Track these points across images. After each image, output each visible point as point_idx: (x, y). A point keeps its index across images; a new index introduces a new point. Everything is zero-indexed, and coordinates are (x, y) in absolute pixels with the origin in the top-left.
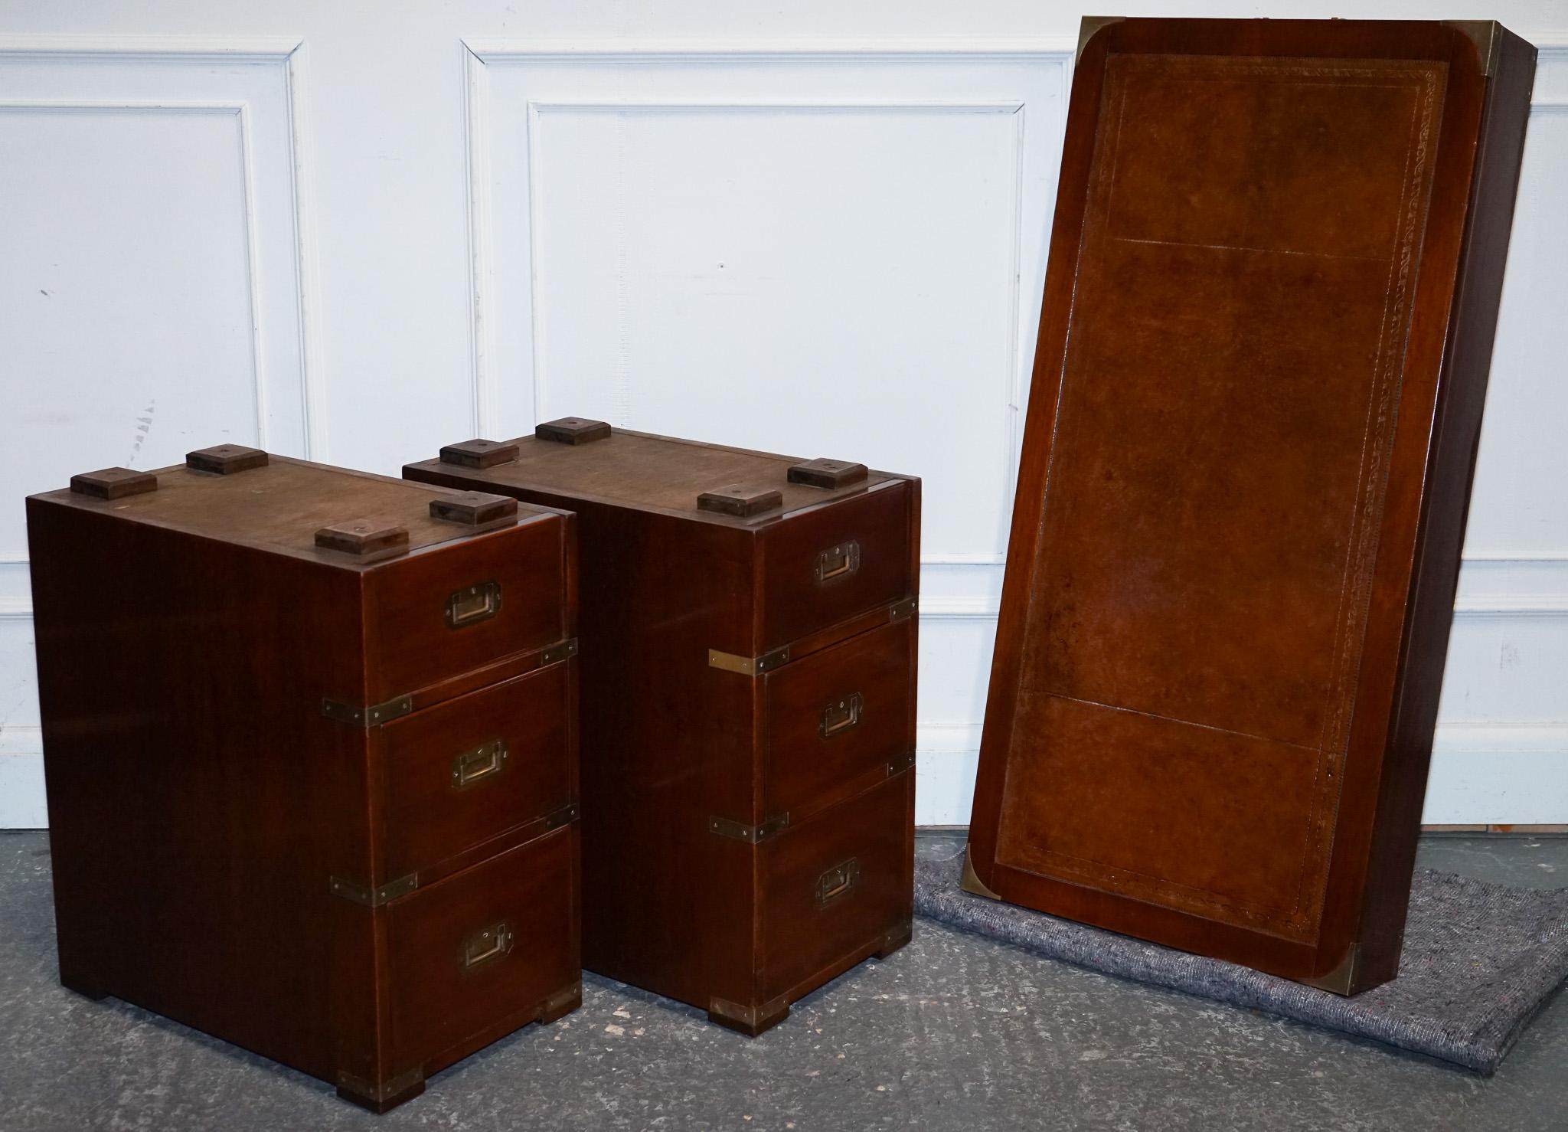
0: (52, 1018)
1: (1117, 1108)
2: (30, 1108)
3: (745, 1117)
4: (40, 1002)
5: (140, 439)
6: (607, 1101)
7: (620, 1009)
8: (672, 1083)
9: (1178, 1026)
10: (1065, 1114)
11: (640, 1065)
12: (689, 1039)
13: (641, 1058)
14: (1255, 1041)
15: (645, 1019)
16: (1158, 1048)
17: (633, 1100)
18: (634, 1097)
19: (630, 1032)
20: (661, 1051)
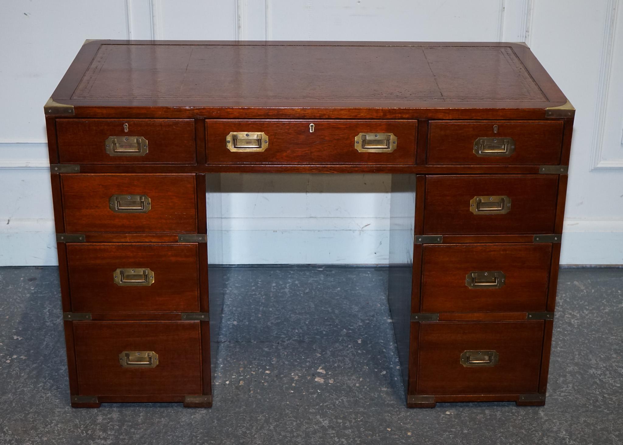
0: (56, 374)
1: (558, 424)
2: (56, 425)
3: (388, 429)
4: (49, 365)
6: (323, 420)
7: (320, 368)
8: (351, 410)
9: (580, 378)
10: (535, 427)
11: (335, 400)
12: (355, 385)
13: (335, 396)
14: (616, 386)
15: (332, 374)
16: (572, 390)
17: (334, 420)
18: (335, 418)
19: (327, 381)
20: (343, 392)
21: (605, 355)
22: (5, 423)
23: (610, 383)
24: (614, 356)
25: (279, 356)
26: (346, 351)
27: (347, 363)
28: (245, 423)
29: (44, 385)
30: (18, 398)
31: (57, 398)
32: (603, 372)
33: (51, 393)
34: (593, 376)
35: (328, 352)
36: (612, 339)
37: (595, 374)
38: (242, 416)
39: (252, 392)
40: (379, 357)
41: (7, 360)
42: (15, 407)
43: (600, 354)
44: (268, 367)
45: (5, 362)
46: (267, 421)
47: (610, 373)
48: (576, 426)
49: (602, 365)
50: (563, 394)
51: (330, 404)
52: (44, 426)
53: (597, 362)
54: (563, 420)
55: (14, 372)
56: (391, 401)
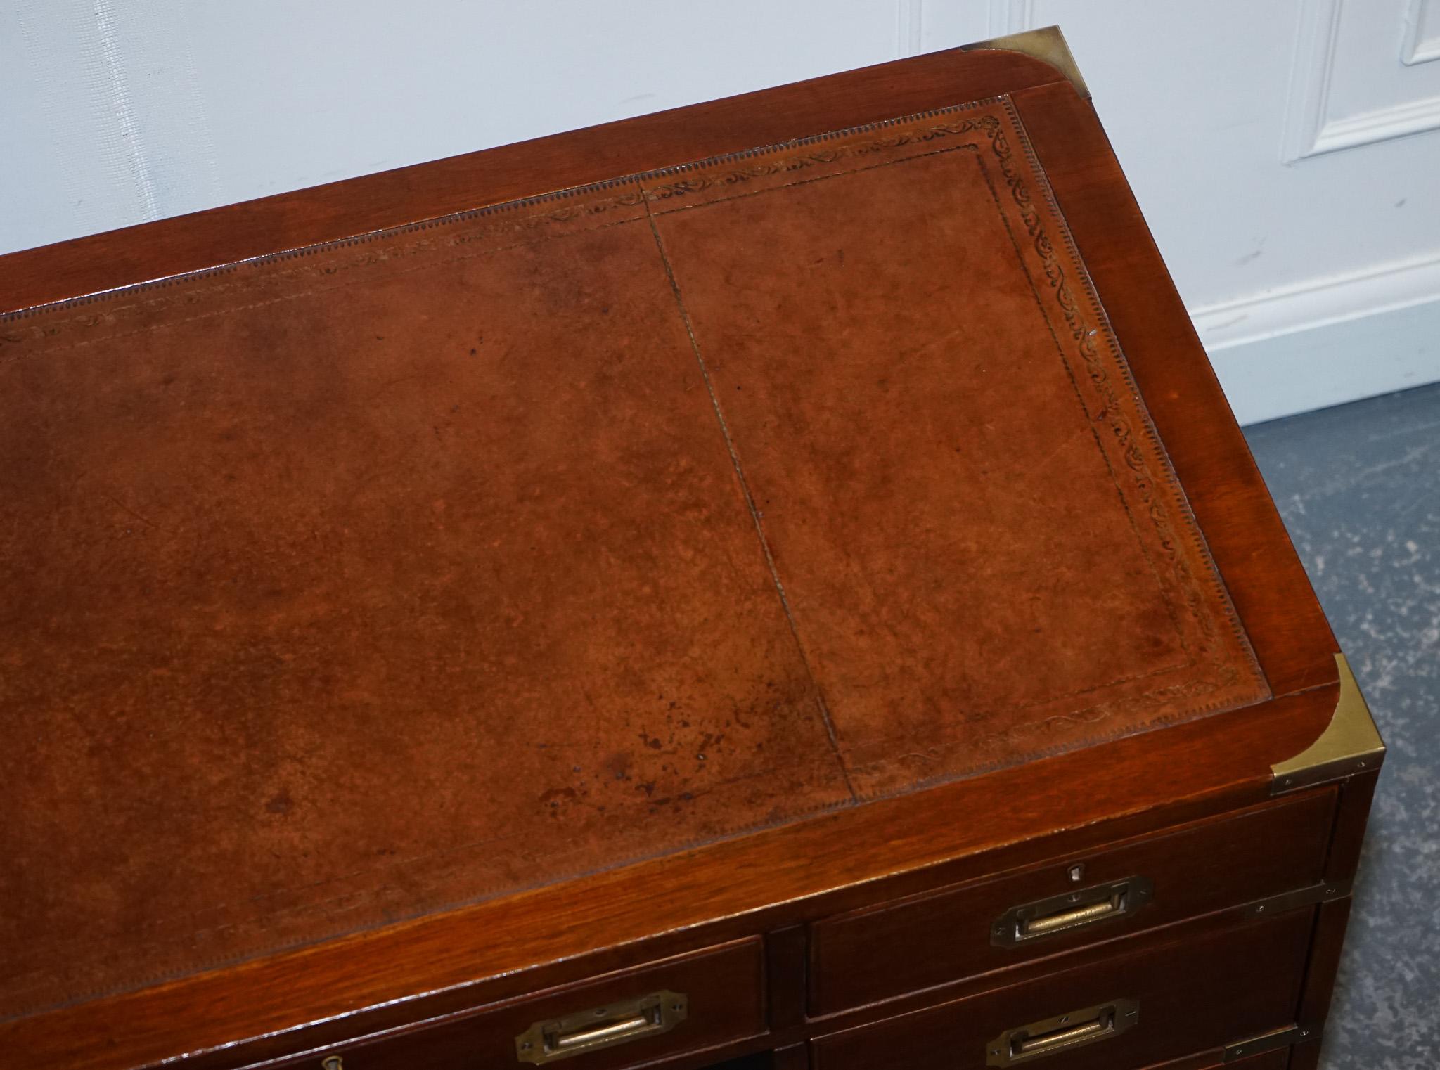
21: (1420, 966)
36: (1427, 856)
43: (1399, 964)
53: (1395, 1012)
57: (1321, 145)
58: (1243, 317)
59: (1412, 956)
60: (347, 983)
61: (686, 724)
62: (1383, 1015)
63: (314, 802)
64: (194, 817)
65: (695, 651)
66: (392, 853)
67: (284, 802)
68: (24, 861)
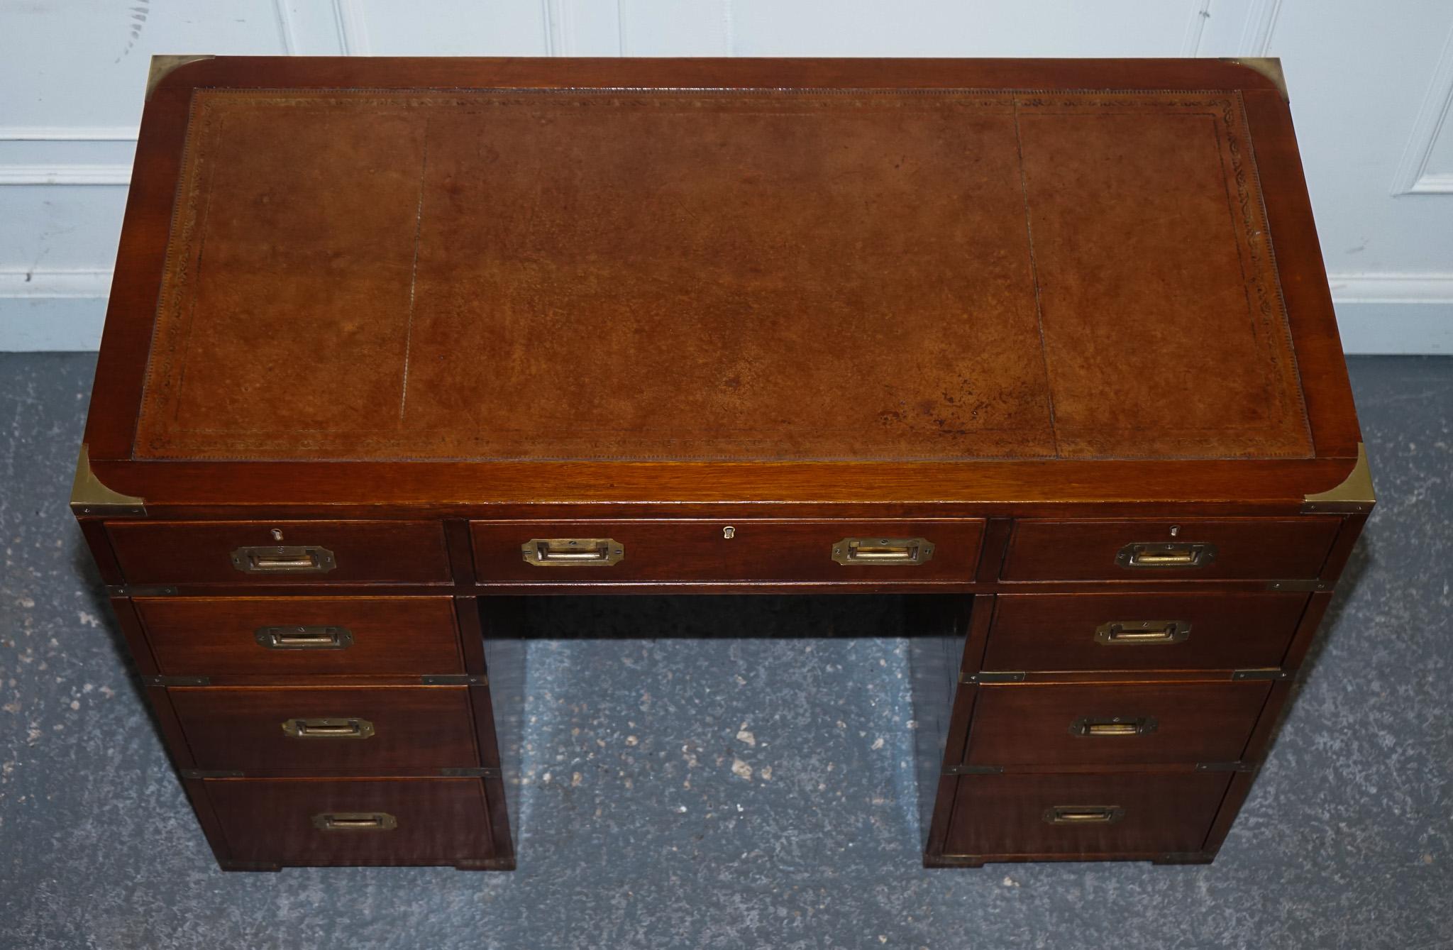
2: (195, 927)
3: (881, 938)
5: (138, 27)
6: (747, 909)
7: (744, 726)
11: (772, 840)
12: (815, 790)
13: (772, 828)
14: (1368, 794)
15: (769, 748)
16: (1273, 808)
17: (771, 909)
18: (774, 904)
19: (757, 774)
20: (790, 811)
21: (1357, 684)
22: (87, 921)
23: (1356, 783)
24: (1375, 686)
25: (654, 690)
26: (800, 668)
27: (801, 711)
28: (584, 919)
29: (159, 791)
30: (108, 834)
31: (189, 835)
32: (1347, 745)
33: (175, 818)
34: (1321, 760)
35: (762, 670)
36: (1377, 624)
37: (1327, 752)
38: (580, 893)
39: (598, 812)
40: (870, 687)
41: (72, 699)
42: (103, 865)
43: (1345, 680)
44: (632, 725)
45: (69, 709)
46: (631, 915)
47: (1360, 750)
48: (1270, 929)
49: (1347, 718)
50: (1253, 821)
51: (761, 853)
52: (170, 930)
53: (1336, 707)
54: (1245, 910)
55: (92, 743)
56: (889, 841)
57: (1418, 187)
58: (1343, 286)
59: (1355, 678)
60: (749, 486)
61: (970, 393)
62: (1328, 707)
63: (752, 386)
64: (685, 378)
65: (985, 356)
66: (789, 423)
67: (736, 382)
68: (587, 380)
